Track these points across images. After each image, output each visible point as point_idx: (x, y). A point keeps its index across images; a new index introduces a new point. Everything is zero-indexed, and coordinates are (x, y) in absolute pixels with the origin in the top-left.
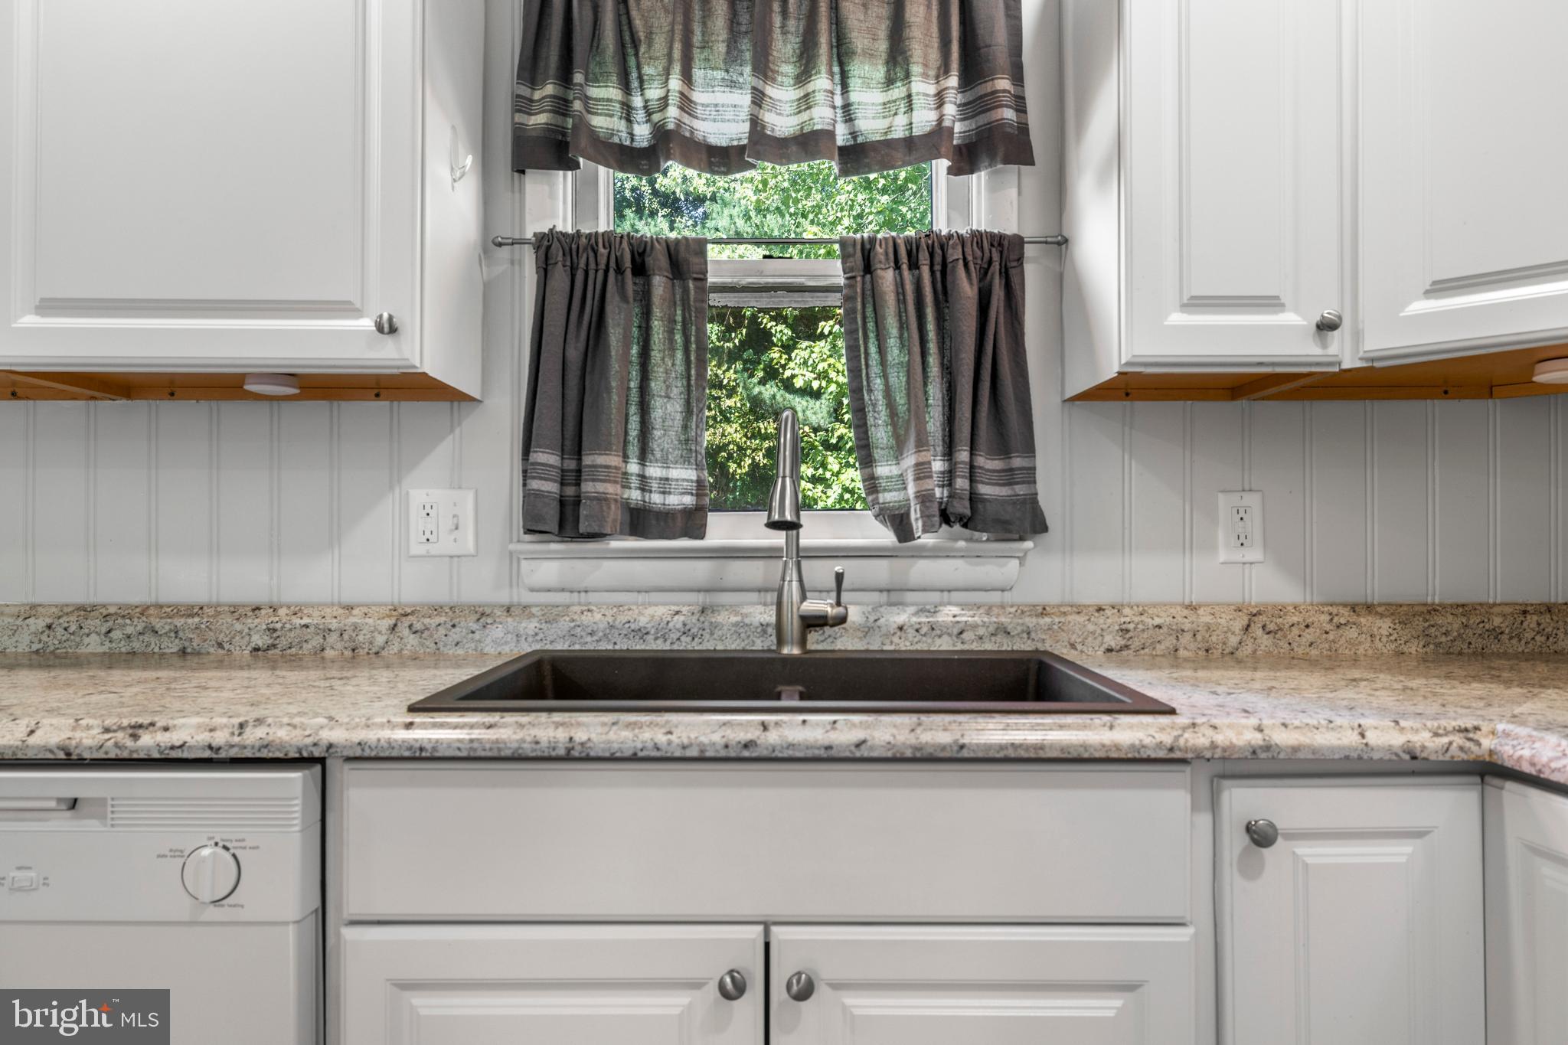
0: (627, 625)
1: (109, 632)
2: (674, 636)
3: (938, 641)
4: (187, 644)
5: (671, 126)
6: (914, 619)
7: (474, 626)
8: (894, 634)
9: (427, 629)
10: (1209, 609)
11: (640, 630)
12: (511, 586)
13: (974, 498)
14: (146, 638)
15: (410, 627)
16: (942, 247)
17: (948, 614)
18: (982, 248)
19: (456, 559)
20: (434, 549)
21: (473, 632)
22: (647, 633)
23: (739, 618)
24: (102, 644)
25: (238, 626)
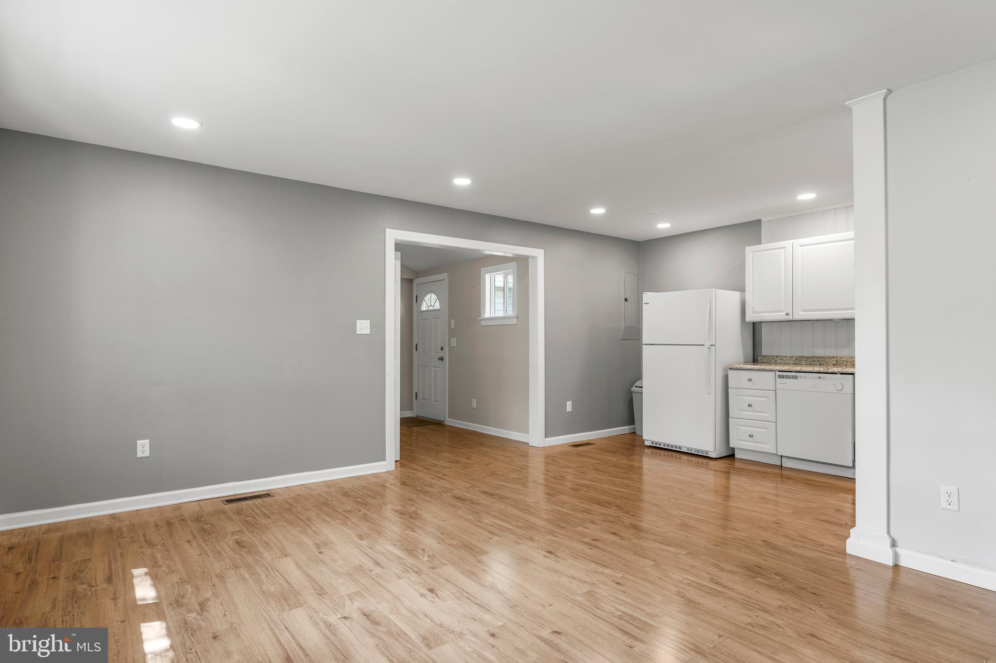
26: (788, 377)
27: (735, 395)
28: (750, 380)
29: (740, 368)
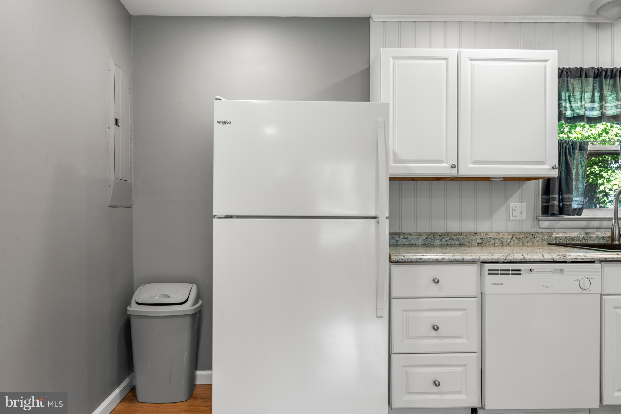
0: (569, 237)
1: (442, 239)
2: (581, 240)
4: (461, 242)
5: (583, 114)
7: (532, 237)
9: (520, 238)
11: (572, 238)
12: (535, 227)
14: (451, 241)
15: (516, 238)
19: (521, 221)
20: (517, 218)
21: (532, 239)
22: (574, 239)
23: (596, 235)
24: (440, 242)
25: (473, 238)
26: (505, 272)
27: (406, 310)
28: (436, 280)
29: (418, 261)
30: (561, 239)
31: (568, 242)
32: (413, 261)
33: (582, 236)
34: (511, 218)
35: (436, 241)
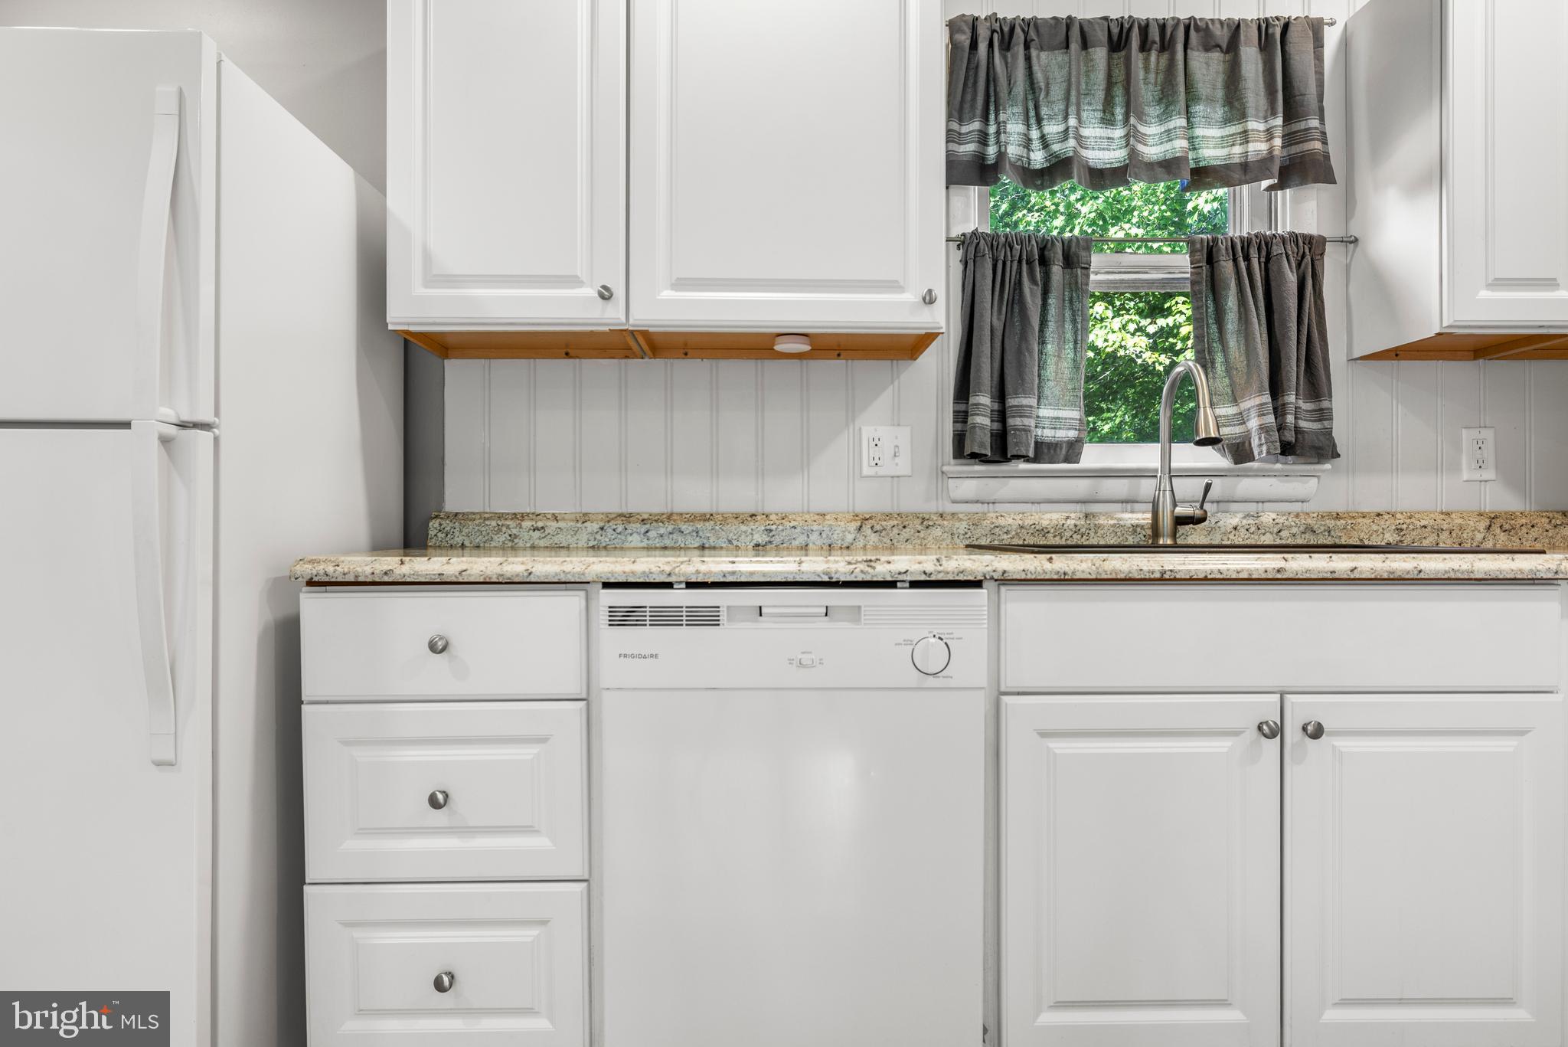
0: (1033, 527)
1: (647, 532)
2: (1068, 534)
3: (1263, 538)
4: (705, 541)
5: (1071, 154)
6: (1245, 522)
7: (920, 528)
8: (1231, 532)
9: (885, 529)
10: (1459, 514)
11: (1043, 530)
12: (937, 499)
13: (1298, 430)
14: (675, 536)
15: (872, 527)
16: (1267, 244)
17: (1267, 518)
18: (1297, 245)
19: (895, 479)
20: (881, 471)
21: (919, 532)
22: (1048, 532)
23: (1115, 522)
24: (642, 542)
25: (743, 528)
26: (665, 618)
27: (347, 743)
28: (440, 645)
29: (377, 580)
30: (1007, 533)
31: (1030, 541)
32: (361, 579)
33: (1071, 523)
34: (867, 471)
35: (630, 538)
